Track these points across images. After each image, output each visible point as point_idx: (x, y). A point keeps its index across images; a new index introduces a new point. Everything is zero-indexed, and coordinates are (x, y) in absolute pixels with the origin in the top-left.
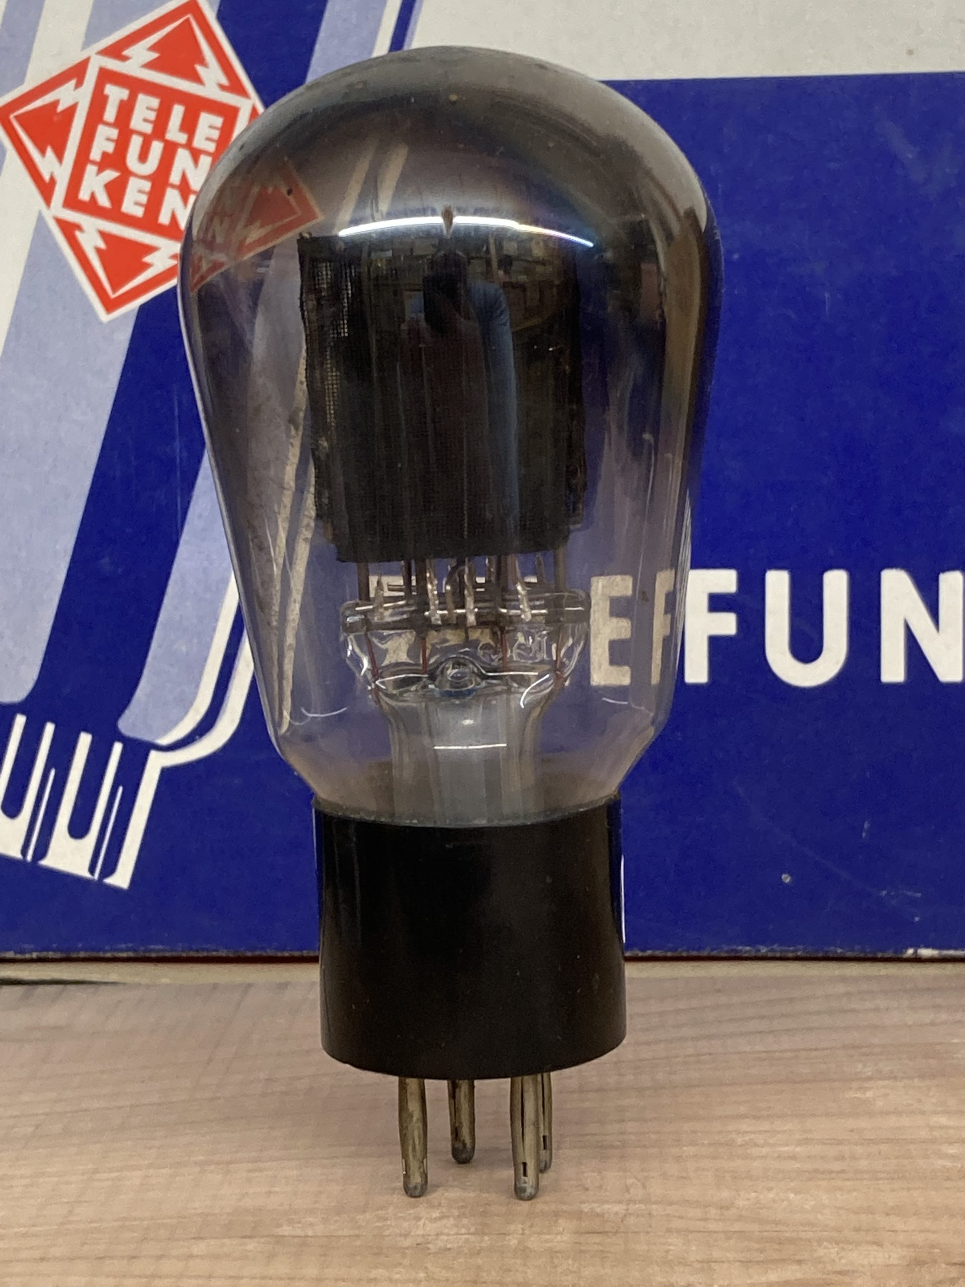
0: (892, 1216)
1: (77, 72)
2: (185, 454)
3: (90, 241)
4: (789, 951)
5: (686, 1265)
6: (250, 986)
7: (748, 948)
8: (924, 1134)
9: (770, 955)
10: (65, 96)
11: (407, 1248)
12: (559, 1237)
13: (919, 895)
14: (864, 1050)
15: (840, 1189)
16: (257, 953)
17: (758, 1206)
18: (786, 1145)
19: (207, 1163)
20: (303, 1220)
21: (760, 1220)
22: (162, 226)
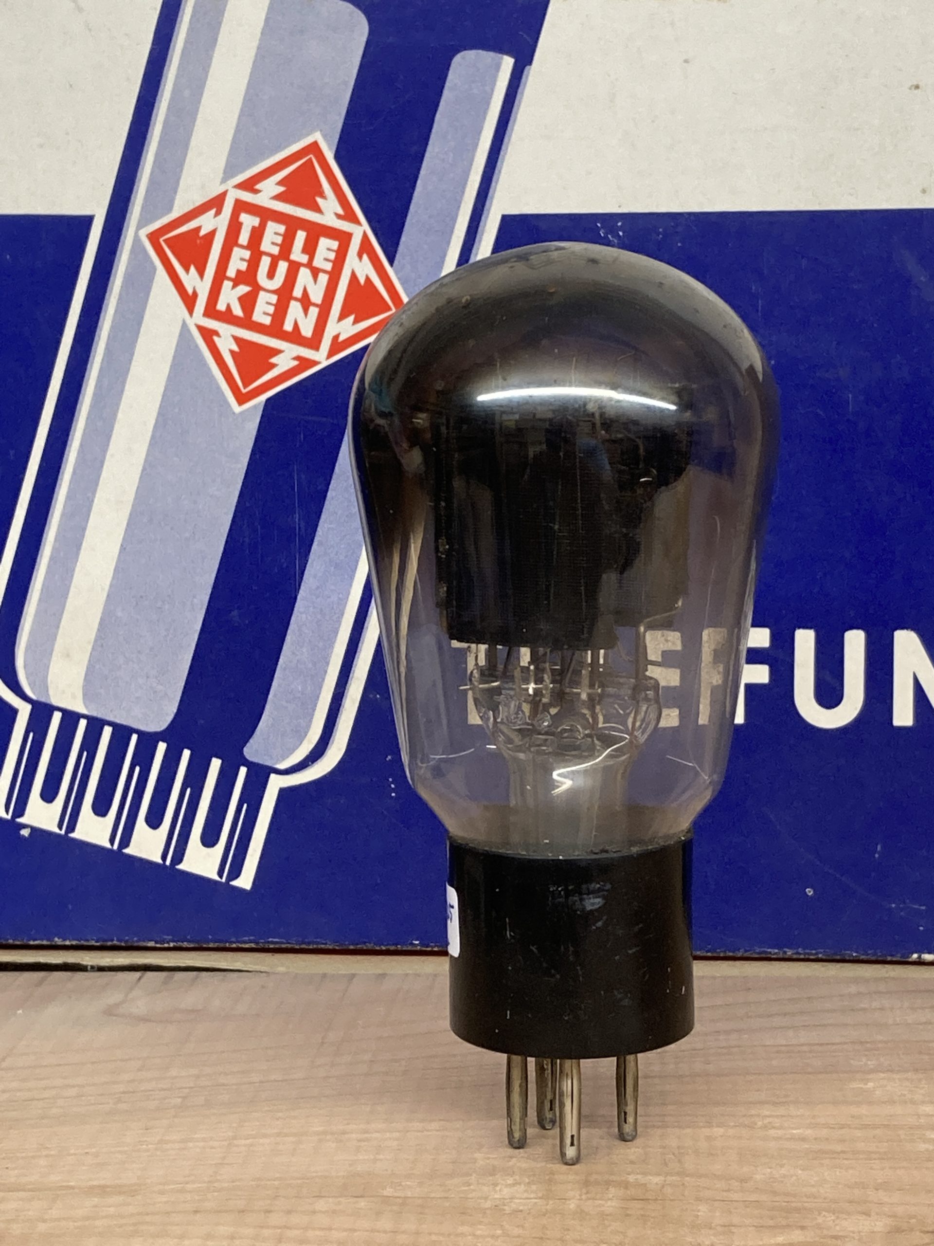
0: (880, 1191)
1: (217, 203)
2: (303, 524)
3: (226, 345)
4: (812, 954)
5: (711, 1228)
6: (353, 976)
7: (776, 951)
8: (912, 1121)
9: (795, 956)
10: (206, 223)
11: (487, 1209)
12: (609, 1203)
13: (923, 908)
14: (868, 1046)
15: (840, 1167)
17: (772, 1180)
18: (796, 1129)
19: (324, 1133)
20: (403, 1184)
21: (775, 1193)
22: (286, 332)
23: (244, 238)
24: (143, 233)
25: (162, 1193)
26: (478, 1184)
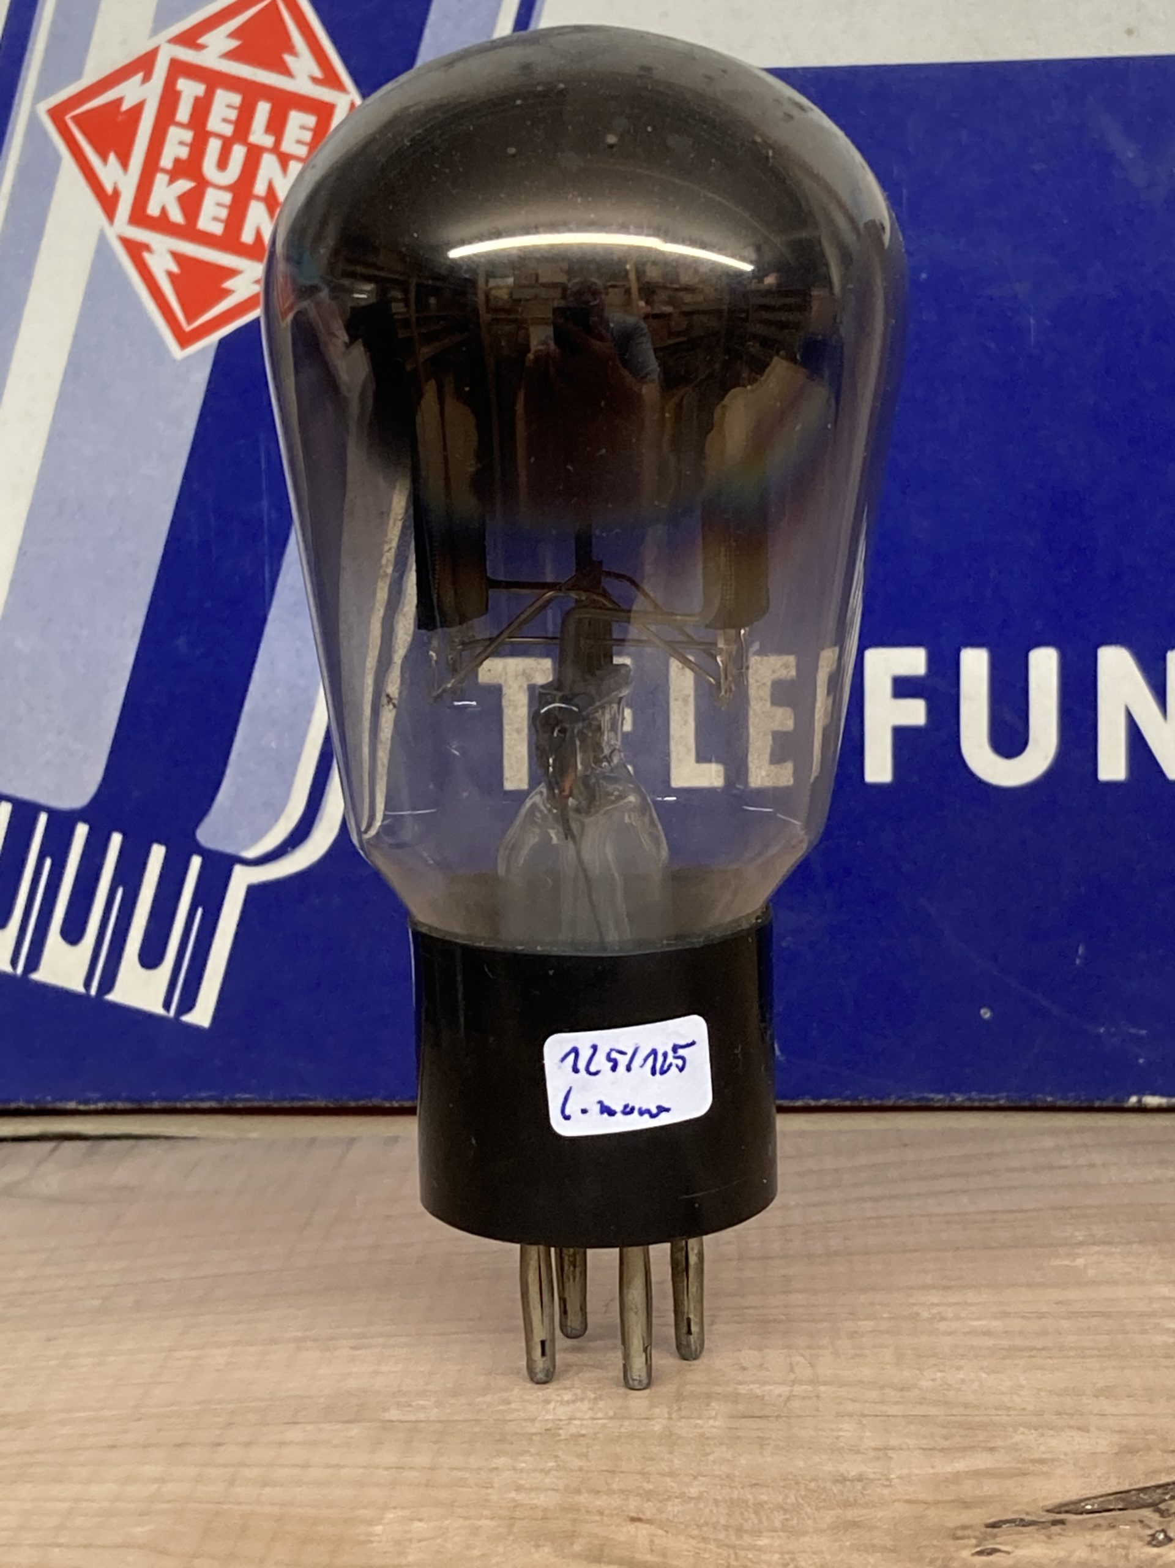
0: (1101, 1398)
1: (144, 64)
2: (274, 516)
3: (161, 264)
4: (989, 1100)
5: (858, 1452)
6: (352, 1141)
7: (941, 1096)
8: (1141, 1306)
9: (967, 1104)
10: (130, 92)
11: (535, 1434)
12: (711, 1422)
13: (1143, 1032)
14: (1074, 1211)
15: (1042, 1368)
16: (361, 1103)
17: (946, 1387)
18: (979, 1319)
19: (304, 1339)
20: (414, 1404)
21: (947, 1403)
22: (244, 245)
23: (183, 113)
24: (43, 107)
25: (63, 1423)
26: (524, 1401)
